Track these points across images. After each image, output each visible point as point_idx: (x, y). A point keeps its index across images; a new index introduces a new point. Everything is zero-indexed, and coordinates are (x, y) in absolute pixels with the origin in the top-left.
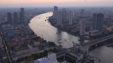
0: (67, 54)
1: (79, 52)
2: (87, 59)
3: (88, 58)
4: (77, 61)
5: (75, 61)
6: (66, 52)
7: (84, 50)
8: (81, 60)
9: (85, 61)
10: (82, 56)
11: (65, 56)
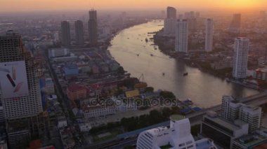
0: (207, 120)
1: (237, 118)
2: (258, 134)
3: (261, 132)
4: (232, 138)
5: (229, 139)
6: (206, 116)
7: (252, 113)
8: (243, 137)
9: (252, 140)
10: (245, 129)
11: (203, 125)
